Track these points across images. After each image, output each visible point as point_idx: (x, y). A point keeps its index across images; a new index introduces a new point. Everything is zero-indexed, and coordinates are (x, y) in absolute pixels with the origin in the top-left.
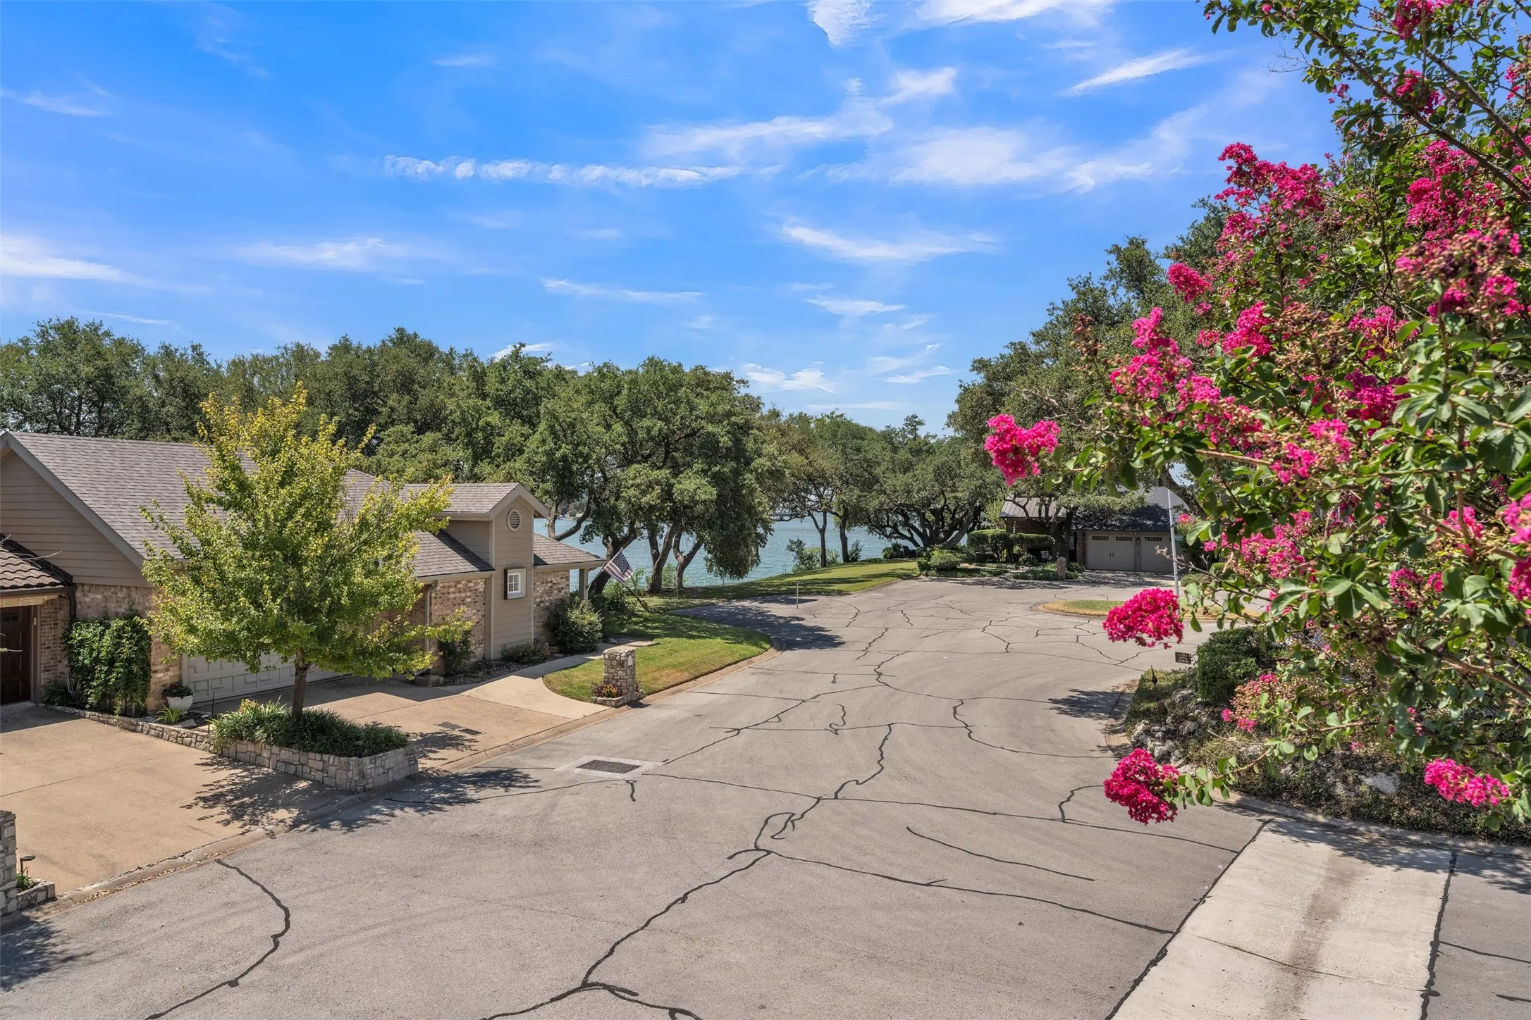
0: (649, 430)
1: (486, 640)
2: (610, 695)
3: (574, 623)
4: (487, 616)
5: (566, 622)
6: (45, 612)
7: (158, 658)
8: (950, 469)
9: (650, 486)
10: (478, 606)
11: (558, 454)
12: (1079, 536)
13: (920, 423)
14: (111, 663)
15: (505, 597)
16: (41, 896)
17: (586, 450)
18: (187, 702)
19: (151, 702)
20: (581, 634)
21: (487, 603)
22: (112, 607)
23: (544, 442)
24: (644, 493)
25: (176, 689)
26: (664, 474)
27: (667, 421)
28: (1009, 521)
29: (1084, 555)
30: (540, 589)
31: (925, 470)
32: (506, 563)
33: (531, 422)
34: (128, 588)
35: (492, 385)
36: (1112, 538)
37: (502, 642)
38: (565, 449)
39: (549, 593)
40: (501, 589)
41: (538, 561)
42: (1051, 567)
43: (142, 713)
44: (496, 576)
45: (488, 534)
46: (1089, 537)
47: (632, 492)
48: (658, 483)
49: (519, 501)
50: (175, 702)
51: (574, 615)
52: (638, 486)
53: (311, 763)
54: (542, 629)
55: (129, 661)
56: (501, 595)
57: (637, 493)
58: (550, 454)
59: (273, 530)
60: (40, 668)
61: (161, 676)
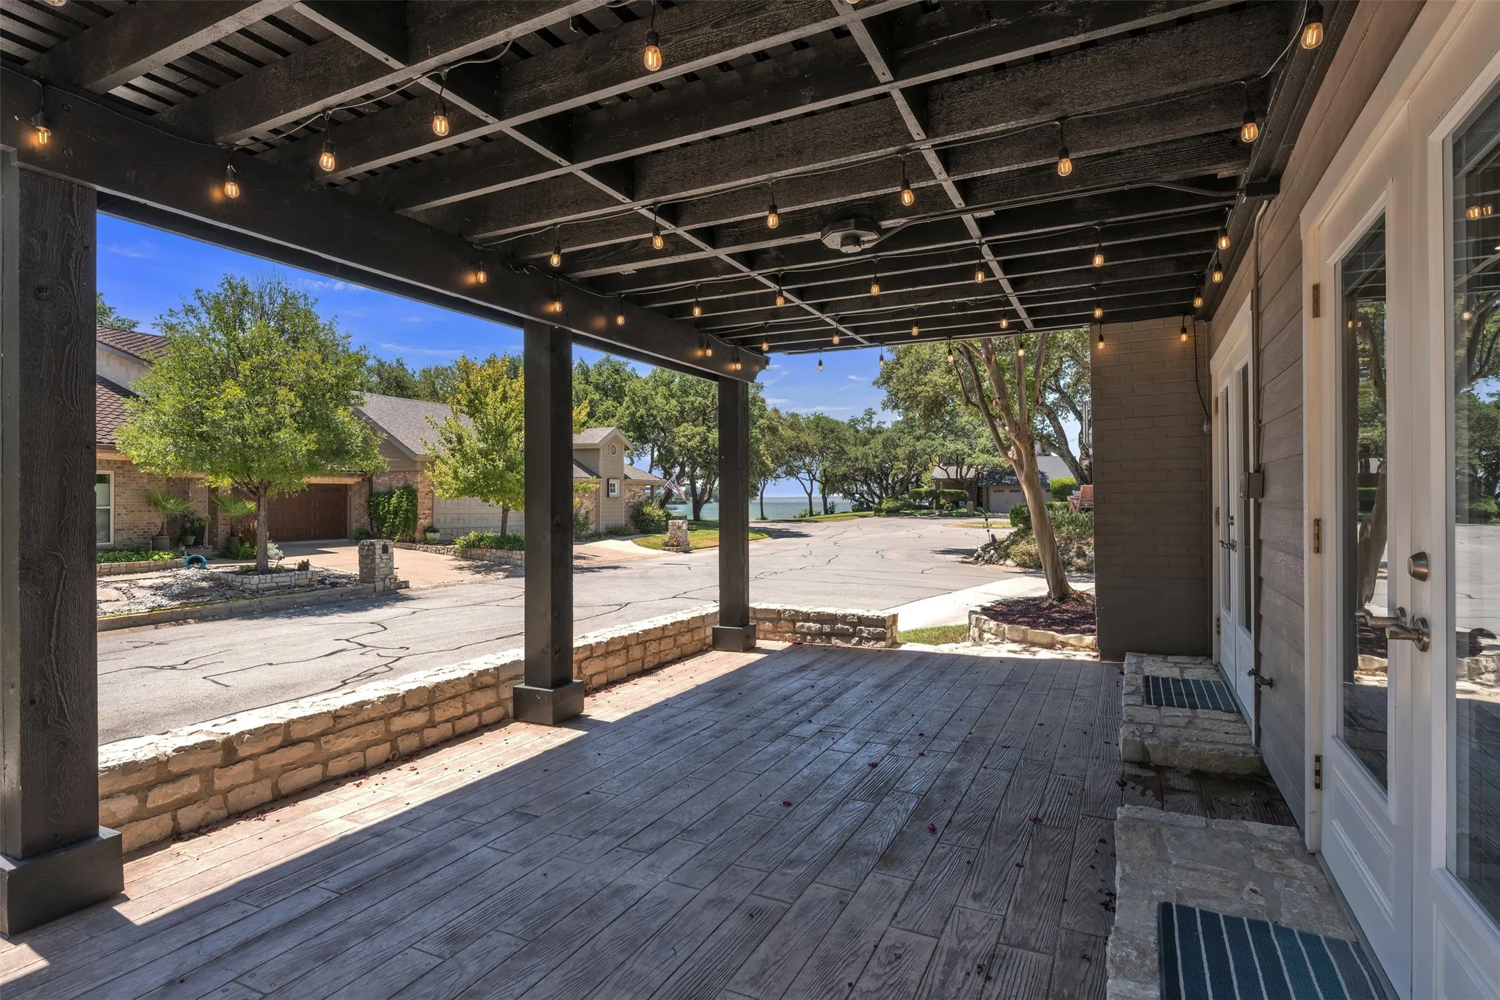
0: (693, 403)
1: (597, 521)
2: (673, 546)
3: (649, 514)
4: (597, 507)
5: (643, 514)
6: (355, 488)
7: (422, 510)
8: (893, 440)
9: (694, 436)
10: (593, 499)
11: (638, 414)
12: (984, 490)
13: (874, 413)
14: (396, 513)
15: (608, 496)
16: (404, 585)
17: (655, 412)
18: (437, 536)
19: (418, 535)
20: (653, 521)
21: (597, 499)
22: (394, 483)
23: (628, 408)
24: (689, 440)
25: (431, 529)
26: (703, 429)
27: (704, 398)
28: (937, 481)
29: (988, 503)
30: (628, 495)
31: (877, 443)
32: (610, 475)
33: (619, 399)
34: (404, 472)
35: (594, 377)
36: (1007, 491)
37: (605, 523)
38: (642, 411)
39: (633, 497)
40: (605, 491)
41: (626, 477)
42: (964, 510)
43: (413, 541)
44: (603, 480)
45: (598, 456)
46: (991, 491)
47: (683, 439)
48: (699, 434)
49: (616, 437)
50: (430, 535)
51: (647, 510)
52: (686, 436)
53: (514, 556)
54: (628, 519)
55: (407, 511)
56: (605, 494)
57: (685, 439)
58: (633, 415)
59: (499, 424)
60: (353, 520)
61: (423, 522)
